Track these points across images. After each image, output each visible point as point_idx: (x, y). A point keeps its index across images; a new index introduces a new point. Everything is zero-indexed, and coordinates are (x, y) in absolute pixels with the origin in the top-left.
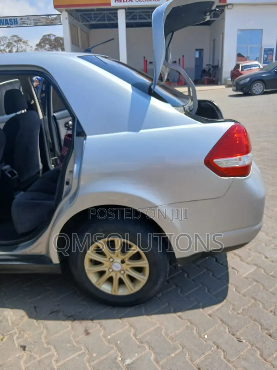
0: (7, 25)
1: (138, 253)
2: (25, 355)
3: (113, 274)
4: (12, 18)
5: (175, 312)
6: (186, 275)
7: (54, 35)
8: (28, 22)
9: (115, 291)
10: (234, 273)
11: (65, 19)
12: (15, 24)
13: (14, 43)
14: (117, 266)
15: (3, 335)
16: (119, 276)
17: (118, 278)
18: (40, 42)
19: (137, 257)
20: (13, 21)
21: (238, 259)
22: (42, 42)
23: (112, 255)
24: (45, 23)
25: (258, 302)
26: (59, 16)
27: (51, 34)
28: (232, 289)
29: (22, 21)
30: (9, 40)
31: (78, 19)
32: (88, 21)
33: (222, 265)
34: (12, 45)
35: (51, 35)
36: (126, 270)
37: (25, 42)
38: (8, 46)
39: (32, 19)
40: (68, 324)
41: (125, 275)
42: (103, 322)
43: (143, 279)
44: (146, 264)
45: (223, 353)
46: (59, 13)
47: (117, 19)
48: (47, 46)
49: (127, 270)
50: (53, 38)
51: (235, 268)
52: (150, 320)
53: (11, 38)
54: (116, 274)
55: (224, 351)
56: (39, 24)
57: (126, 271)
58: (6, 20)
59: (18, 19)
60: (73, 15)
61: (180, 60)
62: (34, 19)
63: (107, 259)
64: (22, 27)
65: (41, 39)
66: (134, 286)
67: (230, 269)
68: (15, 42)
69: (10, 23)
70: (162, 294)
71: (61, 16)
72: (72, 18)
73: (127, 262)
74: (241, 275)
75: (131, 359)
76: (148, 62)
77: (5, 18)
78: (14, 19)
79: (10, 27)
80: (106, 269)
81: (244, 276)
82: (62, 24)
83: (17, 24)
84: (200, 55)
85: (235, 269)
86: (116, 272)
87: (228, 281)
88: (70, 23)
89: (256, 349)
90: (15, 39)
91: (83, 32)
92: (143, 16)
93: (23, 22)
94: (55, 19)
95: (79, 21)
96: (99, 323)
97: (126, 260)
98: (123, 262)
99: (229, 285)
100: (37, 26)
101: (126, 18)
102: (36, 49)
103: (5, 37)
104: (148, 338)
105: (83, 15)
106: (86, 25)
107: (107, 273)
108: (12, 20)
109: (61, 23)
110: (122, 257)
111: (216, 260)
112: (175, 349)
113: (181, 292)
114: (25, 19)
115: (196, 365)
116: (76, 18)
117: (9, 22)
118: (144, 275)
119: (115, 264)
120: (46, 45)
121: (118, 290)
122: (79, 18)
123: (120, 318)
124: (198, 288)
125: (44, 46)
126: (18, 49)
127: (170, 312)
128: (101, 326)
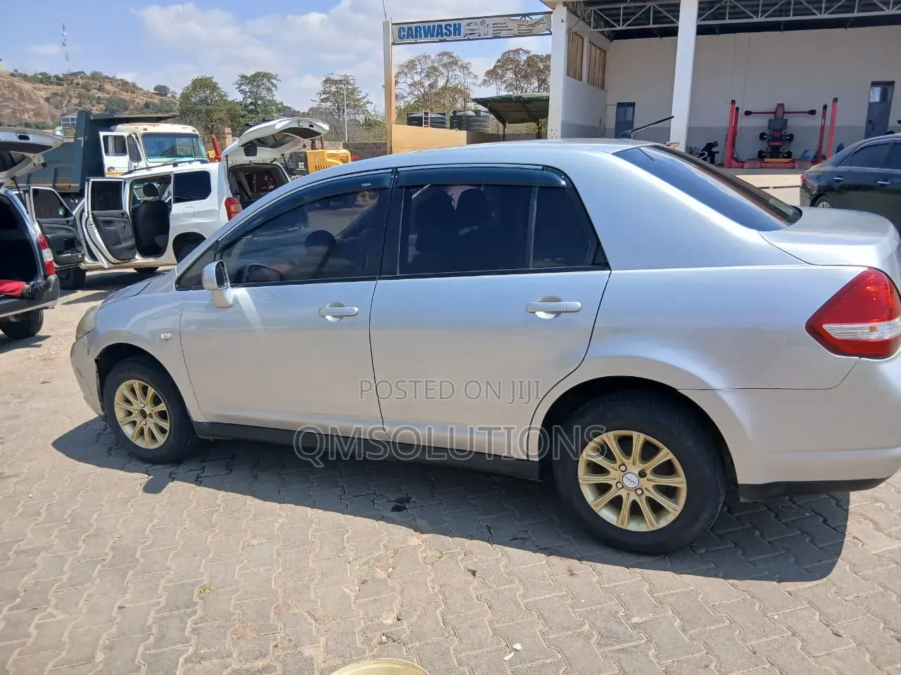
0: (440, 38)
1: (669, 463)
2: (476, 582)
3: (623, 493)
4: (452, 23)
5: (726, 577)
6: (757, 533)
7: (526, 52)
8: (482, 30)
9: (622, 523)
10: (856, 545)
11: (560, 21)
12: (455, 35)
13: (441, 68)
14: (631, 480)
15: (441, 552)
16: (633, 497)
17: (631, 500)
18: (495, 67)
19: (667, 469)
20: (452, 29)
21: (871, 525)
22: (499, 66)
23: (625, 461)
24: (516, 32)
25: (889, 592)
26: (548, 15)
27: (521, 49)
28: (842, 566)
29: (472, 27)
30: (433, 62)
31: (587, 21)
32: (607, 24)
33: (835, 530)
34: (437, 73)
35: (521, 52)
36: (646, 489)
37: (464, 67)
38: (428, 76)
39: (491, 25)
40: (541, 557)
41: (643, 497)
42: (599, 566)
43: (674, 509)
44: (682, 483)
45: (800, 644)
46: (550, 10)
47: (677, 17)
48: (510, 75)
49: (648, 491)
50: (524, 57)
51: (860, 537)
52: (678, 578)
53: (437, 58)
54: (628, 494)
55: (803, 641)
56: (503, 33)
57: (645, 491)
58: (440, 26)
59: (464, 23)
60: (579, 13)
61: (825, 107)
62: (493, 24)
63: (616, 466)
64: (469, 39)
65: (499, 61)
66: (658, 519)
67: (847, 539)
68: (445, 65)
69: (446, 33)
70: (706, 551)
71: (552, 15)
72: (576, 19)
73: (650, 476)
74: (869, 551)
75: (640, 617)
76: (741, 112)
77: (436, 24)
78: (455, 25)
79: (445, 41)
80: (613, 483)
81: (874, 552)
82: (551, 34)
83: (459, 34)
84: (885, 96)
85: (859, 540)
86: (629, 489)
87: (838, 555)
88: (569, 31)
89: (865, 651)
90: (445, 60)
91: (594, 48)
92: (739, 8)
93: (472, 30)
94: (538, 22)
95: (590, 25)
96: (591, 566)
97: (648, 472)
98: (642, 474)
99: (839, 560)
100: (499, 37)
101: (699, 15)
102: (485, 82)
103: (425, 57)
104: (672, 600)
105: (599, 12)
106: (603, 33)
107: (614, 488)
108: (450, 26)
109: (549, 31)
110: (640, 466)
111: (825, 521)
112: (718, 621)
113: (742, 554)
114: (476, 24)
115: (750, 647)
116: (584, 19)
117: (444, 31)
118: (676, 503)
119: (629, 476)
120: (508, 72)
121: (629, 522)
122: (590, 17)
123: (628, 567)
124: (777, 553)
125: (502, 76)
126: (448, 81)
127: (716, 576)
128: (594, 570)
